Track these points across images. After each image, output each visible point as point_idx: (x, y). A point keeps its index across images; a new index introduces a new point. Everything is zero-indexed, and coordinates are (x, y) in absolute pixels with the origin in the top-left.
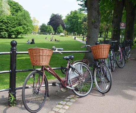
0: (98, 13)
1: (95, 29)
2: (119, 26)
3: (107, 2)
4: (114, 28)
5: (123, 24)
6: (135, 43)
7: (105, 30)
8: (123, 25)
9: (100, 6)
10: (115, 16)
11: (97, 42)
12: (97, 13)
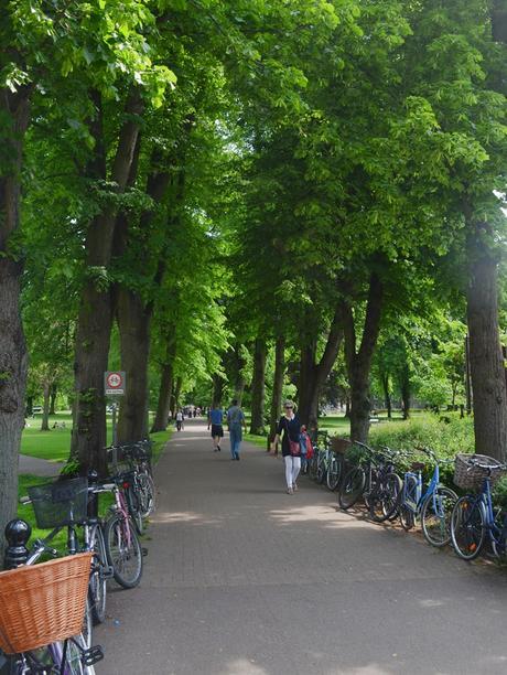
0: (16, 342)
1: (7, 417)
2: (100, 384)
3: (51, 293)
4: (83, 393)
5: (115, 376)
6: (152, 432)
7: (47, 391)
8: (115, 383)
9: (24, 306)
10: (84, 344)
11: (15, 521)
12: (13, 344)
